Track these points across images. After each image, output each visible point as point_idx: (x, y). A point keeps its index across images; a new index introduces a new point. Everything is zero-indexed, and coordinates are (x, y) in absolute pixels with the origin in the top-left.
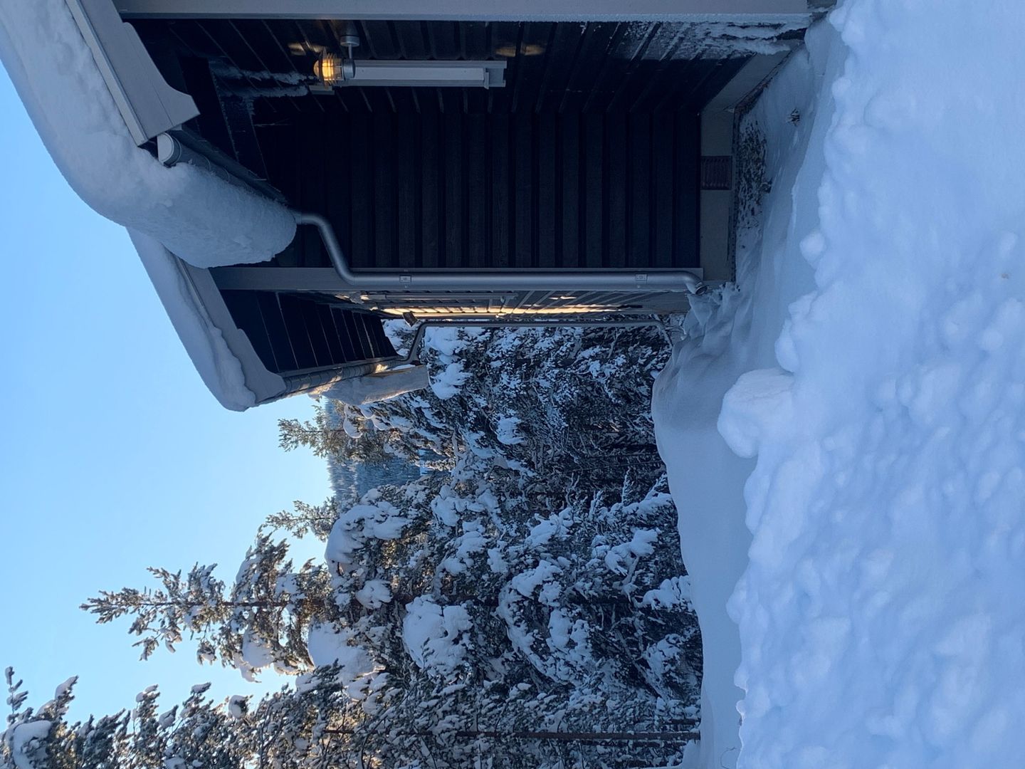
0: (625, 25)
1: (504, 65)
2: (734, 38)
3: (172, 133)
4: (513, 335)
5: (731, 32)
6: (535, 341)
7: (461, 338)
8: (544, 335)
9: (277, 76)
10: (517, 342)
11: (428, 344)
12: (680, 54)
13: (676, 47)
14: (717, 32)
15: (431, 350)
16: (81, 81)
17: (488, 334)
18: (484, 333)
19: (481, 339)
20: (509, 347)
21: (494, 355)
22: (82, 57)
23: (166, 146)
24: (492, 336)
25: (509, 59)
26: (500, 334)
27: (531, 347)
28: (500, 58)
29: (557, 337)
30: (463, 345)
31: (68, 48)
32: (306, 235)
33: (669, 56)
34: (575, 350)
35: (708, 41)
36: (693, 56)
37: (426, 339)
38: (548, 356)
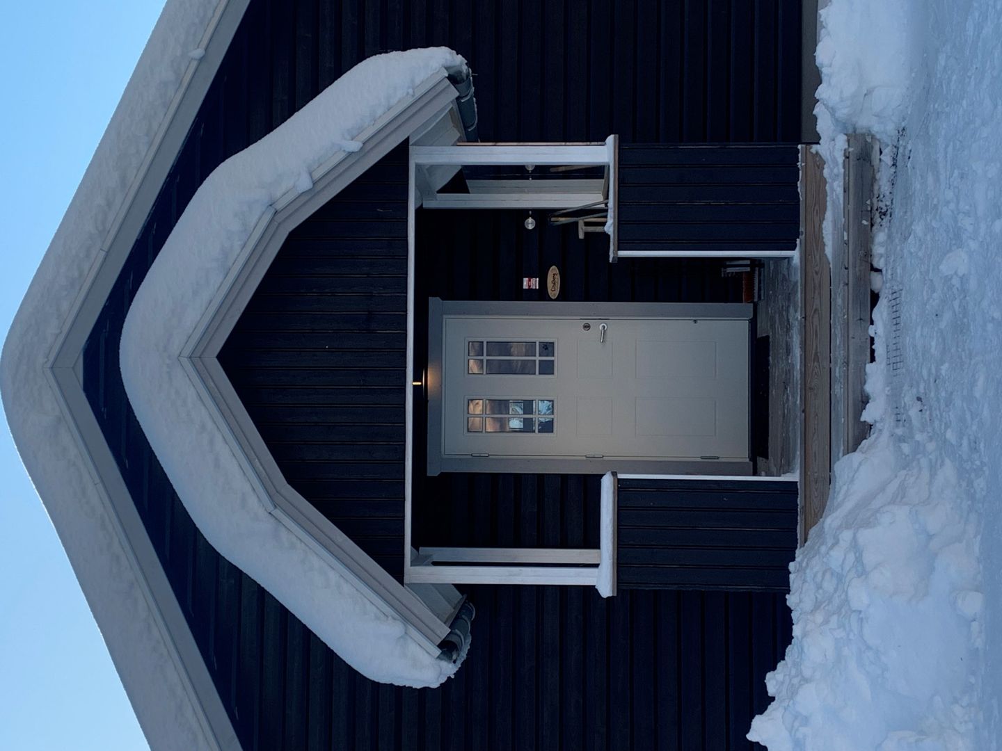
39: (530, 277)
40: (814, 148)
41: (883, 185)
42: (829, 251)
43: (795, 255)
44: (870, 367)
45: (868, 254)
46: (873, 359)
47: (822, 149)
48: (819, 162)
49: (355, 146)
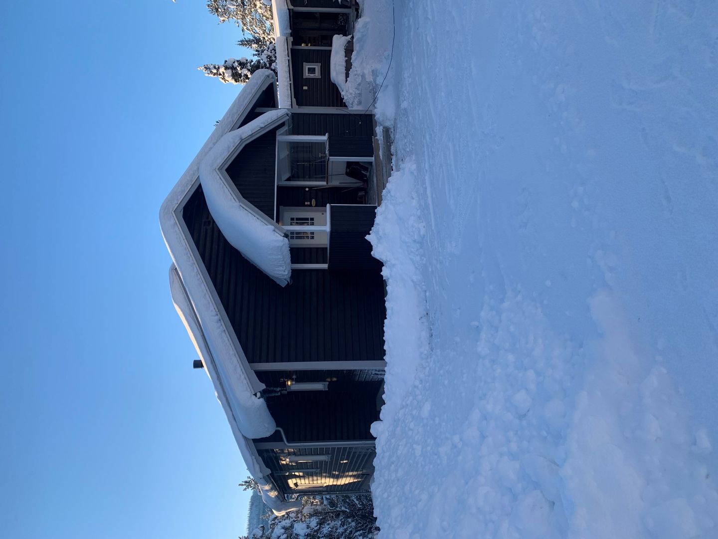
0: (354, 370)
1: (328, 383)
2: (377, 374)
3: (260, 392)
4: (328, 526)
5: (377, 372)
6: (337, 529)
7: (308, 528)
8: (340, 527)
9: (275, 389)
10: (330, 529)
11: (295, 532)
12: (367, 380)
13: (366, 377)
14: (374, 373)
15: (296, 534)
16: (242, 382)
17: (318, 527)
18: (317, 526)
19: (316, 528)
20: (327, 532)
21: (321, 536)
22: (243, 377)
23: (259, 395)
24: (320, 528)
25: (329, 382)
26: (323, 526)
27: (336, 532)
28: (327, 381)
29: (345, 527)
30: (308, 531)
31: (240, 375)
32: (277, 432)
33: (365, 379)
34: (353, 533)
35: (372, 375)
36: (370, 380)
37: (294, 529)
38: (342, 535)
39: (307, 202)
40: (376, 138)
41: (392, 136)
42: (381, 158)
43: (373, 158)
44: (392, 172)
45: (390, 151)
46: (392, 170)
47: (378, 137)
48: (377, 140)
49: (263, 125)
